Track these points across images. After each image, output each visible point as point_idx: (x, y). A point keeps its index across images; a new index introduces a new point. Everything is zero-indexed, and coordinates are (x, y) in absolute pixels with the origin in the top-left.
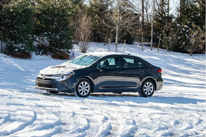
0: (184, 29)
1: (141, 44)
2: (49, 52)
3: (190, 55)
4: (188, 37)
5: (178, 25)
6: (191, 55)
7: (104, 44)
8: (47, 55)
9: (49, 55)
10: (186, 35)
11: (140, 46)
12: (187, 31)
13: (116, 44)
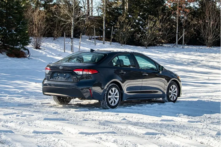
0: (137, 21)
1: (90, 38)
2: (4, 50)
3: (145, 48)
4: (142, 28)
5: (130, 16)
6: (147, 48)
7: (53, 39)
8: (2, 53)
9: (4, 53)
10: (140, 27)
11: (89, 39)
12: (140, 22)
13: (72, 39)
